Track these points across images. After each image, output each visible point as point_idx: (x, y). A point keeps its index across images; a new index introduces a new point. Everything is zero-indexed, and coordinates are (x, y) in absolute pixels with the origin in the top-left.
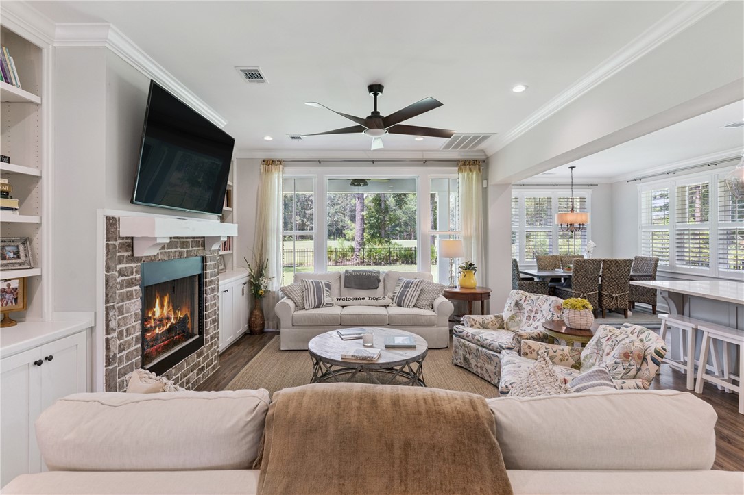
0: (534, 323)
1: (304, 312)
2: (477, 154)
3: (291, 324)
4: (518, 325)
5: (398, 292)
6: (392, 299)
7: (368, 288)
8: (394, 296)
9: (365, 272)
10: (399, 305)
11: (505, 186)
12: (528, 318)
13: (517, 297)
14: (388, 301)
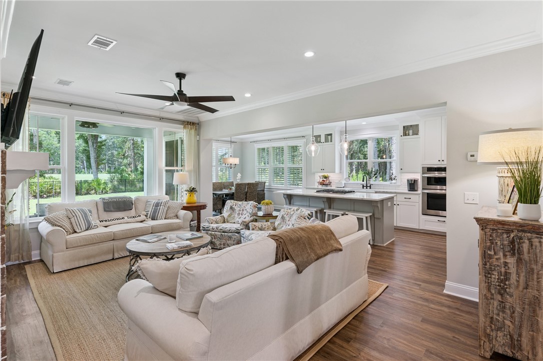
0: (242, 216)
1: (75, 235)
2: (195, 119)
3: (65, 248)
4: (233, 219)
5: (150, 210)
6: (146, 216)
7: (125, 210)
8: (147, 214)
9: (121, 198)
10: (153, 219)
11: (209, 141)
12: (239, 214)
13: (231, 204)
14: (143, 217)
